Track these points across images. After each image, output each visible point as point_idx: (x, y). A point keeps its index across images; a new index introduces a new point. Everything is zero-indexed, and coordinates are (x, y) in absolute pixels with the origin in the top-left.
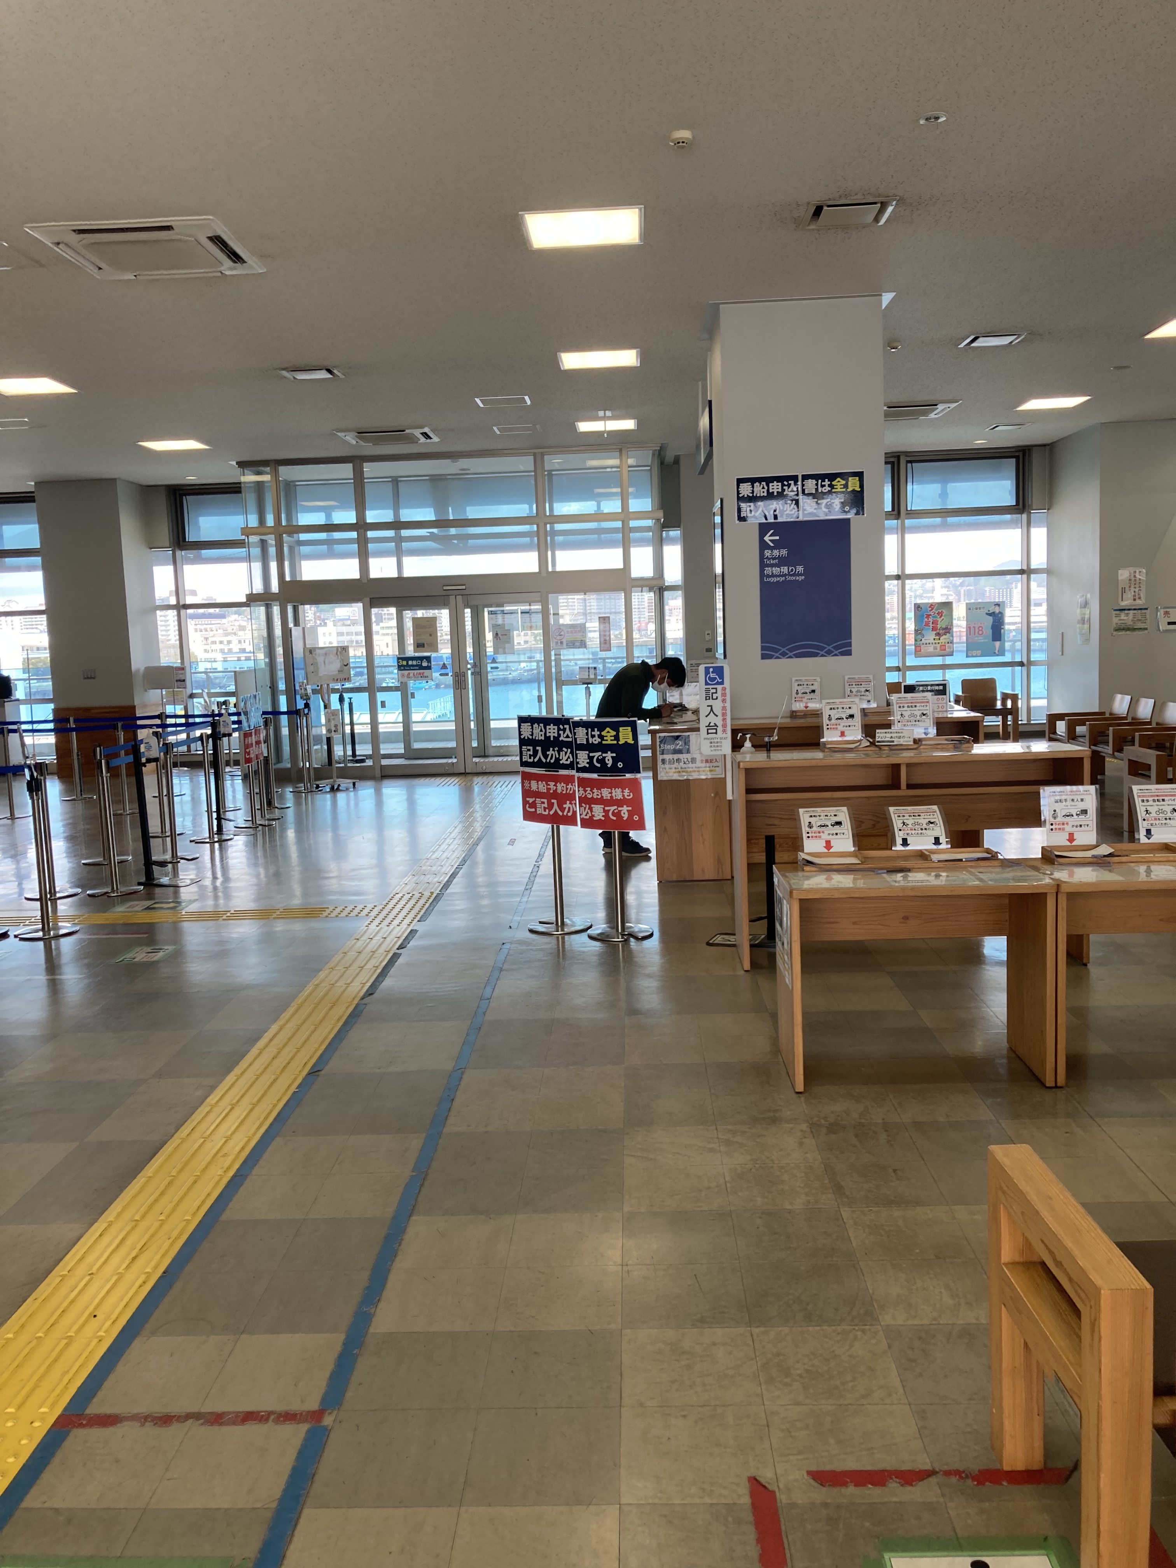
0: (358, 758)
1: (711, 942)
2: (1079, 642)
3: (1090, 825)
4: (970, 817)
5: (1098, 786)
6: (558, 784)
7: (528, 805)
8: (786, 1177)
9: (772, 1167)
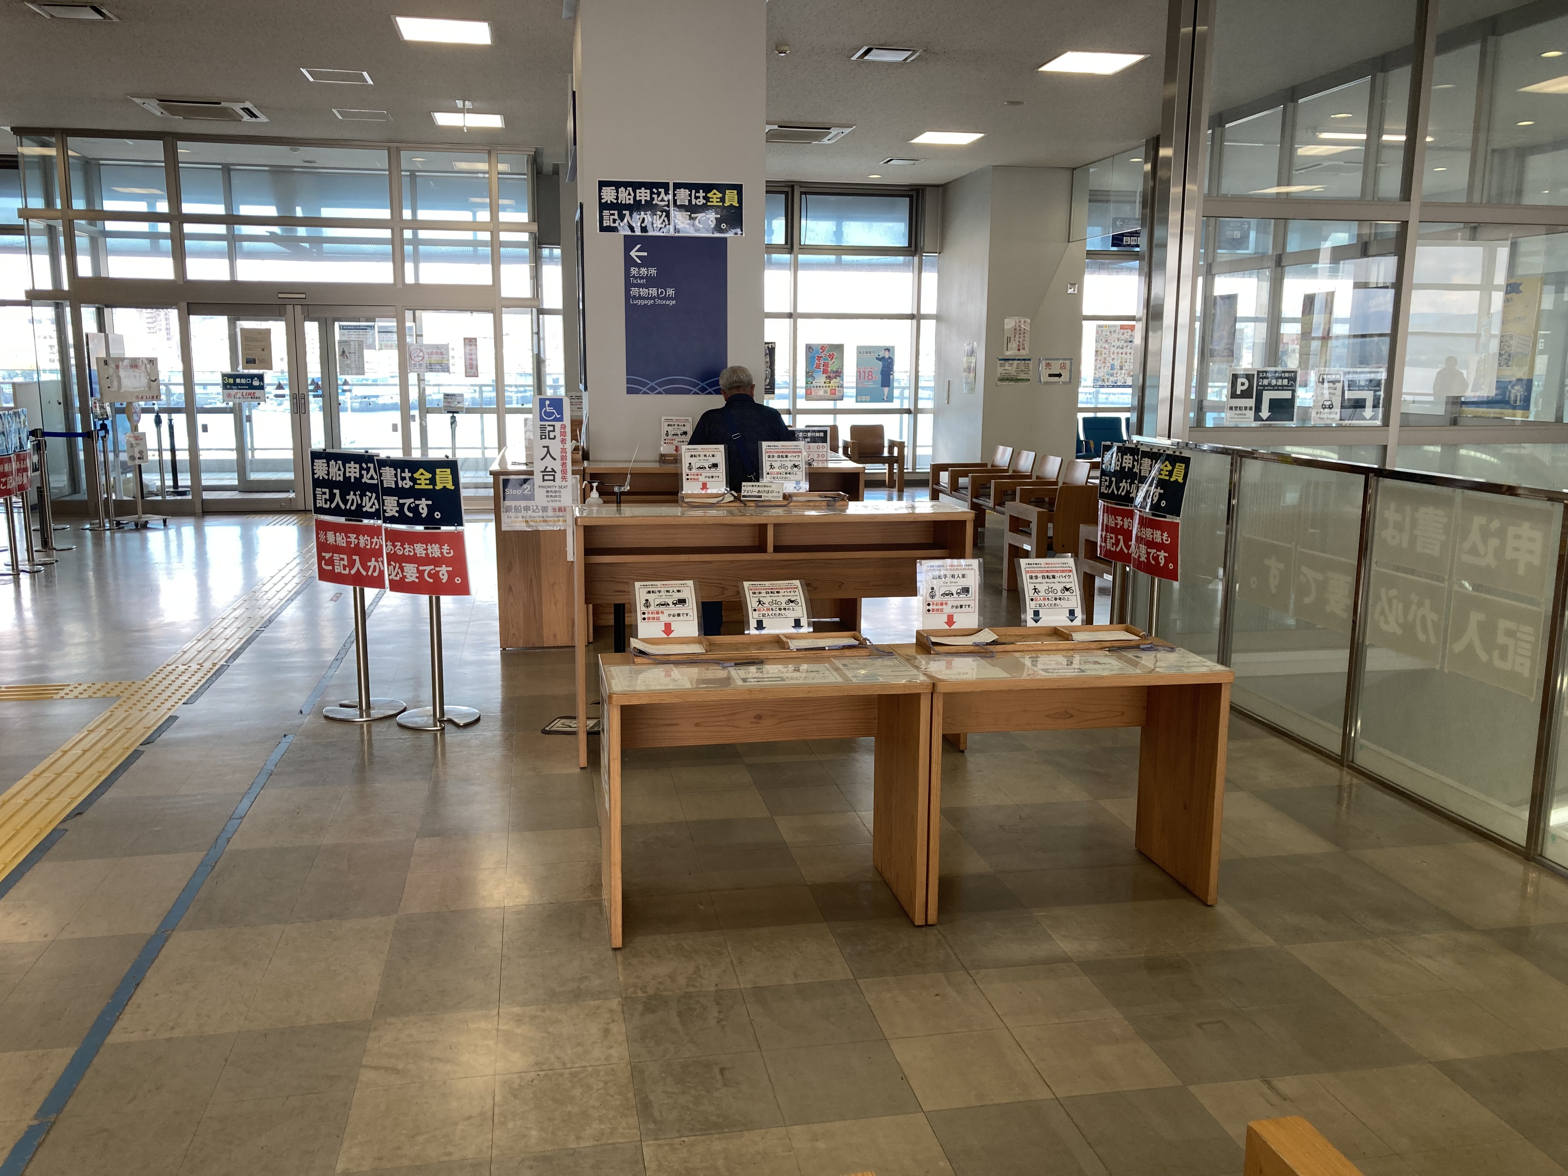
0: (180, 489)
1: (547, 729)
2: (965, 391)
3: (972, 605)
4: (843, 584)
5: (981, 560)
6: (361, 537)
7: (323, 562)
8: (577, 1092)
9: (562, 1075)
